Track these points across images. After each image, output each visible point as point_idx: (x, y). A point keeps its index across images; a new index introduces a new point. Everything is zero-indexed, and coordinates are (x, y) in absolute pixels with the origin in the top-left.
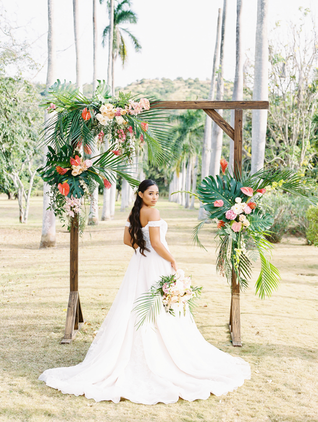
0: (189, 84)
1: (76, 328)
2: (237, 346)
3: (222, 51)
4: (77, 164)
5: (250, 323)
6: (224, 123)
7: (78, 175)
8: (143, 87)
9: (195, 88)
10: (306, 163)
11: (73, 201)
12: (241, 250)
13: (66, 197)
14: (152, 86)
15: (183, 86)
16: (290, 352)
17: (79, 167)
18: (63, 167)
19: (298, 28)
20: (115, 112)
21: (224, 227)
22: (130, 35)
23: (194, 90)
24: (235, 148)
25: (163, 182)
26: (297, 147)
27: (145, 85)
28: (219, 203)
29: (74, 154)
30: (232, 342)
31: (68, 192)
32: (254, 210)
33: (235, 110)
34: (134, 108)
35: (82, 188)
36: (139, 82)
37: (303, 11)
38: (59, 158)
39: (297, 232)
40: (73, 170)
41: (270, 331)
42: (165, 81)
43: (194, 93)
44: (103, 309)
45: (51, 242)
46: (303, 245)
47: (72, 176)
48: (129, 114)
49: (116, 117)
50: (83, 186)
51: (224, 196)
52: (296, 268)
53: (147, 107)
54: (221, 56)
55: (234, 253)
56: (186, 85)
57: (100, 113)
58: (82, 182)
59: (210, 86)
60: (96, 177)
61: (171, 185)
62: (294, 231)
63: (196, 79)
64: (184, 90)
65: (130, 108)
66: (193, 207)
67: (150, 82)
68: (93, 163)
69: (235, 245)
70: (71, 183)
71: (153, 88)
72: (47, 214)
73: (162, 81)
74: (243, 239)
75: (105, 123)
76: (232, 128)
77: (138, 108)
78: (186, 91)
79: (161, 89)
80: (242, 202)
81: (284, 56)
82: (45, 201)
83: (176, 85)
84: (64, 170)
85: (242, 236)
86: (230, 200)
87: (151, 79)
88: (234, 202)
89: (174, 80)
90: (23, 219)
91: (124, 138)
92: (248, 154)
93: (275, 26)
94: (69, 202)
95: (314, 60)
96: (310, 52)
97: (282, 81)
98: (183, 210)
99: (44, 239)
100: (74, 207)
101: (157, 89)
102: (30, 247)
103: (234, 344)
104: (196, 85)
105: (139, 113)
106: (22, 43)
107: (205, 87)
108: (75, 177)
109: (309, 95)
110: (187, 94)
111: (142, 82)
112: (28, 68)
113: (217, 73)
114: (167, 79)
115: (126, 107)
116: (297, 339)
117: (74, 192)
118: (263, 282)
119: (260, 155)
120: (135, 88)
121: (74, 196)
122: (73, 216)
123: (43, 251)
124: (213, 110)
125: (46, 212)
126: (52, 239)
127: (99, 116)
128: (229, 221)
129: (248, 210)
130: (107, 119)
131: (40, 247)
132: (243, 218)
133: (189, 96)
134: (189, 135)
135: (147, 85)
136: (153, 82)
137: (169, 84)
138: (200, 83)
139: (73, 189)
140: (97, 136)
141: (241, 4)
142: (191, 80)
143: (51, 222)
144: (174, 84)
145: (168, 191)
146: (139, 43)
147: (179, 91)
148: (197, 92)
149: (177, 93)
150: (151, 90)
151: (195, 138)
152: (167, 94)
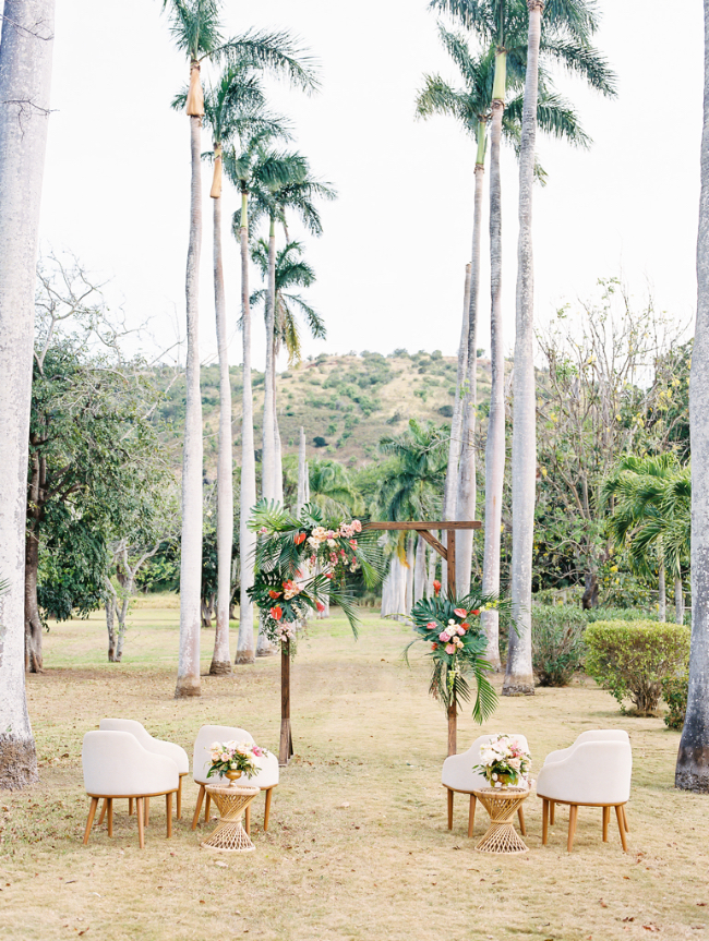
0: (422, 363)
1: (289, 758)
3: (471, 350)
4: (289, 588)
6: (437, 544)
7: (290, 599)
8: (321, 373)
9: (433, 373)
11: (285, 625)
12: (456, 672)
14: (342, 370)
15: (408, 368)
17: (291, 591)
18: (275, 591)
20: (327, 535)
22: (305, 307)
23: (433, 377)
24: (449, 569)
27: (327, 368)
28: (433, 624)
31: (280, 616)
32: (468, 632)
33: (448, 531)
34: (346, 530)
35: (294, 612)
36: (314, 362)
38: (271, 581)
40: (285, 593)
42: (372, 359)
43: (435, 384)
45: (194, 689)
47: (284, 599)
48: (341, 537)
49: (328, 540)
51: (437, 618)
53: (359, 529)
54: (471, 359)
55: (448, 675)
56: (413, 366)
57: (312, 536)
58: (294, 606)
60: (308, 600)
61: (385, 582)
63: (436, 352)
64: (410, 378)
65: (342, 531)
67: (337, 362)
68: (305, 586)
69: (450, 668)
71: (343, 374)
72: (186, 643)
73: (363, 359)
74: (458, 662)
75: (316, 546)
76: (445, 549)
77: (350, 531)
78: (415, 380)
79: (362, 375)
80: (455, 624)
82: (183, 622)
83: (394, 367)
84: (276, 594)
85: (457, 658)
86: (443, 622)
87: (340, 355)
88: (447, 624)
89: (389, 356)
90: (115, 653)
91: (337, 561)
94: (282, 628)
99: (182, 684)
101: (352, 376)
104: (436, 367)
105: (352, 536)
110: (416, 385)
111: (321, 361)
113: (462, 393)
114: (374, 354)
115: (338, 530)
117: (286, 616)
120: (306, 374)
121: (286, 620)
123: (181, 702)
124: (425, 531)
125: (184, 639)
126: (196, 682)
127: (310, 540)
128: (443, 643)
129: (462, 632)
130: (318, 542)
131: (176, 697)
132: (456, 639)
133: (421, 390)
134: (419, 485)
135: (332, 367)
136: (343, 360)
137: (378, 364)
138: (443, 362)
139: (285, 614)
140: (309, 560)
141: (499, 282)
142: (425, 354)
143: (193, 655)
144: (389, 364)
145: (381, 596)
146: (321, 324)
147: (400, 379)
148: (439, 381)
149: (396, 384)
150: (341, 379)
151: (430, 492)
152: (373, 386)
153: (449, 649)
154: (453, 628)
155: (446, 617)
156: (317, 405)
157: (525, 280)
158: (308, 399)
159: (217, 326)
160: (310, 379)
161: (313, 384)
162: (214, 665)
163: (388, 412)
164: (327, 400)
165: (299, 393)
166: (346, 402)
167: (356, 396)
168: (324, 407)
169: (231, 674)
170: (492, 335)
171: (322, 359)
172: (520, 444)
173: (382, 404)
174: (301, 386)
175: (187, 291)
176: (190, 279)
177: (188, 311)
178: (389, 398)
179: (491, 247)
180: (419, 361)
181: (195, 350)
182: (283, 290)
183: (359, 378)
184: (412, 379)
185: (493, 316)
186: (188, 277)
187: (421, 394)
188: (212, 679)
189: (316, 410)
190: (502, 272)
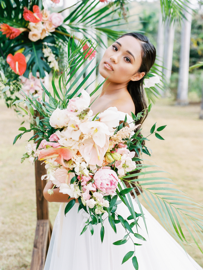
4: (36, 21)
13: (22, 78)
17: (40, 26)
31: (24, 69)
35: (47, 61)
40: (30, 30)
58: (47, 52)
68: (63, 19)
70: (30, 53)
100: (36, 92)
108: (35, 43)
117: (34, 68)
121: (34, 75)
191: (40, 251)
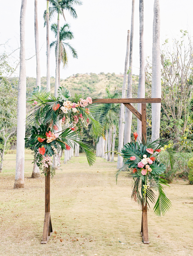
0: (109, 77)
1: (49, 235)
2: (147, 243)
3: (130, 58)
4: (50, 136)
5: (154, 231)
6: (136, 111)
7: (51, 143)
8: (77, 79)
9: (112, 80)
10: (188, 130)
11: (47, 158)
12: (147, 186)
13: (43, 156)
14: (84, 79)
15: (104, 78)
16: (178, 246)
17: (51, 138)
18: (41, 138)
19: (180, 43)
20: (72, 105)
21: (136, 172)
22: (70, 47)
23: (112, 81)
24: (142, 126)
25: (92, 143)
26: (181, 120)
27: (79, 78)
28: (134, 158)
29: (48, 130)
30: (143, 241)
31: (44, 153)
32: (154, 162)
33: (142, 104)
34: (83, 103)
36: (75, 76)
37: (183, 32)
38: (39, 132)
39: (183, 176)
40: (47, 139)
41: (166, 235)
42: (92, 75)
43: (113, 83)
44: (63, 224)
45: (21, 185)
46: (187, 184)
47: (47, 143)
48: (80, 107)
49: (73, 108)
50: (53, 149)
51: (136, 154)
52: (182, 199)
53: (91, 102)
54: (131, 62)
55: (143, 188)
56: (106, 78)
57: (63, 106)
58: (53, 147)
59: (123, 78)
60: (61, 143)
61: (98, 145)
62: (181, 175)
63: (113, 73)
64: (105, 81)
65: (81, 103)
66: (113, 160)
67: (82, 76)
68: (59, 135)
69: (143, 183)
70: (46, 147)
71: (84, 80)
72: (18, 166)
73: (90, 75)
74: (148, 180)
75: (66, 112)
76: (140, 114)
77: (85, 103)
78: (107, 82)
79: (90, 80)
80: (147, 157)
81: (171, 61)
82: (18, 157)
83: (100, 78)
84: (42, 139)
85: (148, 177)
86: (140, 156)
87: (83, 74)
88: (142, 158)
89: (98, 74)
91: (78, 121)
92: (150, 125)
93: (165, 42)
94: (45, 159)
95: (191, 63)
96: (188, 58)
97: (171, 77)
98: (106, 162)
99: (17, 183)
100: (48, 161)
101: (87, 81)
102: (7, 188)
103: (144, 242)
104: (113, 78)
105: (86, 106)
106: (2, 55)
107: (119, 79)
108: (49, 144)
109: (188, 86)
110: (107, 83)
111: (77, 76)
112: (5, 71)
113: (128, 72)
114: (94, 74)
115: (78, 102)
116: (183, 240)
118: (160, 206)
119: (157, 126)
120: (72, 80)
121: (48, 155)
122: (48, 167)
123: (16, 190)
124: (129, 104)
125: (18, 164)
126: (22, 182)
127: (62, 108)
128: (139, 168)
129: (151, 162)
130: (67, 109)
131: (14, 188)
132: (148, 167)
133: (108, 85)
134: (110, 112)
135: (80, 78)
136: (84, 75)
137: (95, 77)
138: (116, 76)
139: (48, 151)
140: (61, 120)
141: (143, 29)
142: (110, 74)
143: (21, 171)
144: (98, 77)
145: (96, 150)
146: (76, 52)
147: (102, 81)
148: (114, 82)
149: (101, 83)
150: (83, 81)
151: (113, 114)
152: (93, 84)
153: (143, 172)
154: (146, 160)
155: (141, 154)
156: (75, 89)
157: (156, 20)
158: (73, 88)
159: (36, 44)
160: (74, 81)
161: (74, 83)
162: (33, 174)
163: (98, 92)
164: (79, 88)
165: (70, 86)
166: (84, 89)
167: (88, 87)
168: (78, 90)
169: (40, 178)
170: (140, 49)
171: (77, 75)
172: (155, 85)
173: (96, 89)
174: (71, 83)
175: (20, 23)
176: (22, 18)
177: (21, 31)
178: (98, 88)
179: (140, 16)
180: (108, 76)
181: (24, 47)
182: (62, 41)
183: (89, 81)
184: (106, 82)
185: (140, 41)
186: (21, 18)
187: (109, 86)
188: (32, 180)
189: (75, 91)
190: (144, 25)
191: (47, 223)
